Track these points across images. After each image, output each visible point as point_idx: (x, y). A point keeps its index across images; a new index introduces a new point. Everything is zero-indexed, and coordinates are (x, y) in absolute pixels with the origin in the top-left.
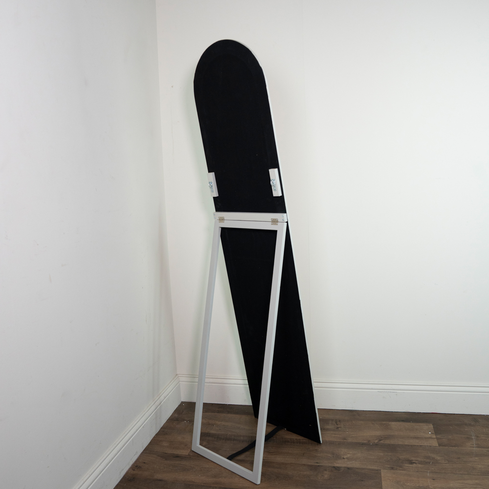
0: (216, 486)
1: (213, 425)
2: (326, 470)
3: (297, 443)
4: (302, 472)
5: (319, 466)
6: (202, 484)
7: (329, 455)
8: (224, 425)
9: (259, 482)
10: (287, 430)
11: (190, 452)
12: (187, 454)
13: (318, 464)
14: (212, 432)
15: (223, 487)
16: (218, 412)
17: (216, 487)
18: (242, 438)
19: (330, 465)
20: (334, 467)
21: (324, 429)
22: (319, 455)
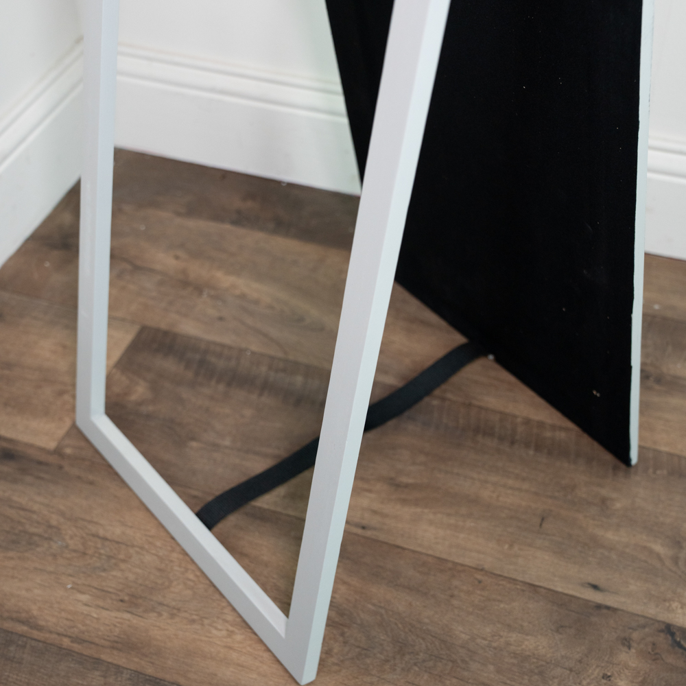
0: (119, 659)
1: (199, 289)
2: (627, 642)
3: (527, 445)
4: (514, 637)
5: (599, 607)
6: (66, 642)
7: (658, 548)
8: (243, 297)
9: (309, 672)
10: (499, 360)
11: (68, 434)
12: (52, 445)
13: (597, 597)
14: (189, 328)
15: (150, 671)
16: (240, 219)
17: (119, 669)
18: (299, 380)
19: (652, 611)
20: (669, 629)
21: (659, 380)
22: (610, 536)
